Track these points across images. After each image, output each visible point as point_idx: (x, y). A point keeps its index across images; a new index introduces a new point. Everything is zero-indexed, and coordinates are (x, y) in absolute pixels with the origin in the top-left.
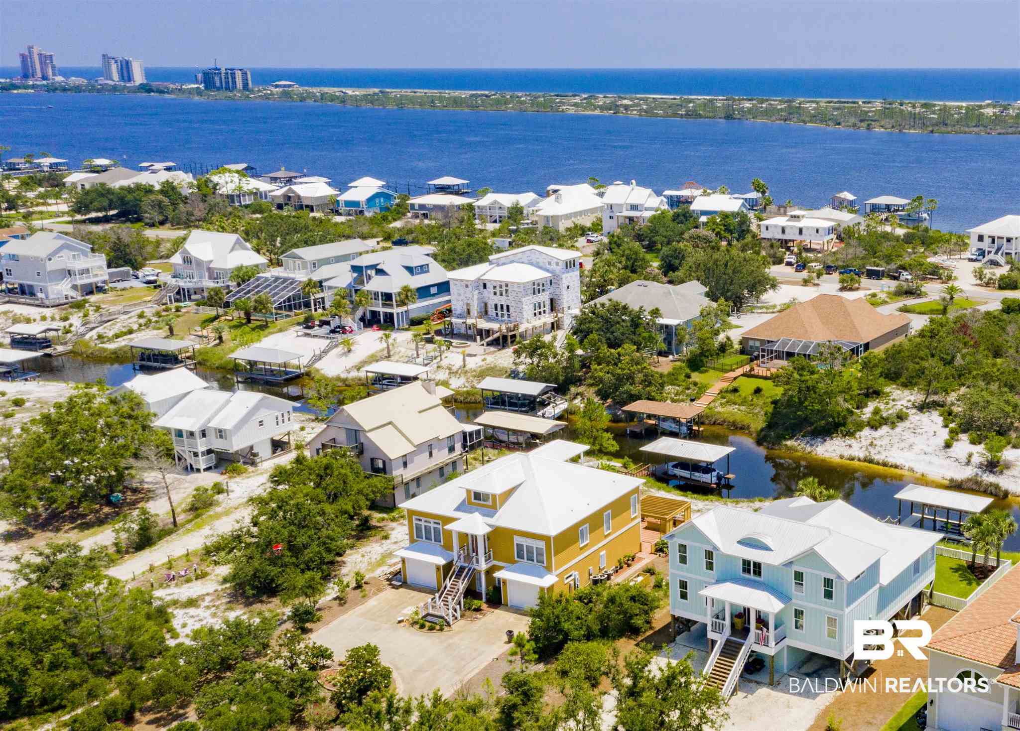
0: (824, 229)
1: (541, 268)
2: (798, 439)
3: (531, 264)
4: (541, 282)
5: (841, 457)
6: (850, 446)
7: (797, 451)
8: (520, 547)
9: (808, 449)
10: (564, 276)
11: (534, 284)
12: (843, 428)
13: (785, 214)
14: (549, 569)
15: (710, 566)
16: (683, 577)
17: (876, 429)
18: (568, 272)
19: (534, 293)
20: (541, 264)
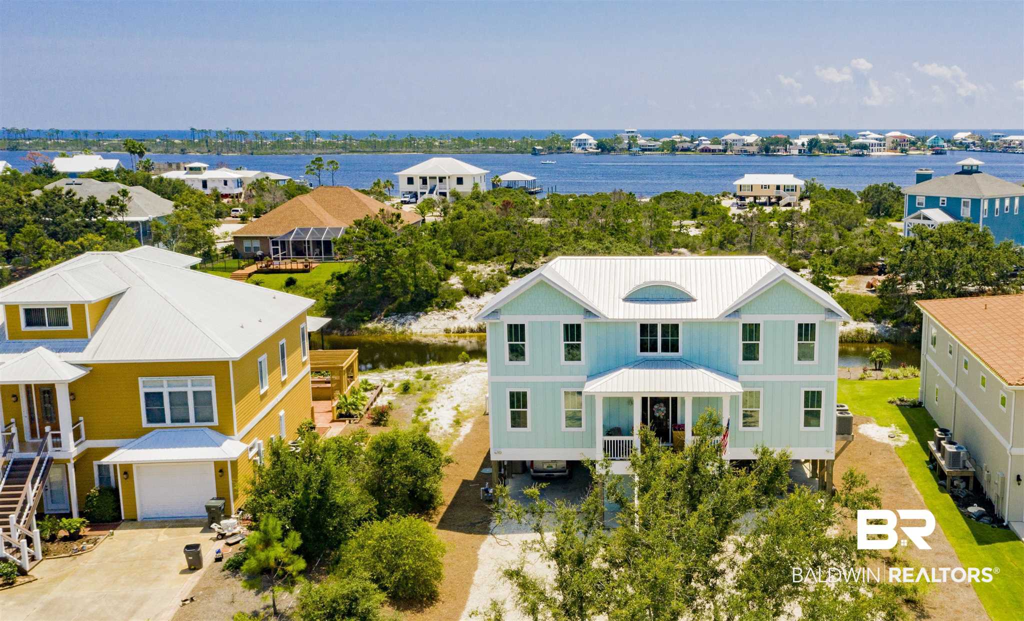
0: (233, 180)
2: (380, 320)
5: (447, 331)
6: (454, 318)
7: (384, 333)
8: (154, 398)
9: (399, 329)
12: (437, 300)
13: (178, 168)
14: (225, 430)
15: (574, 353)
16: (516, 384)
17: (478, 297)
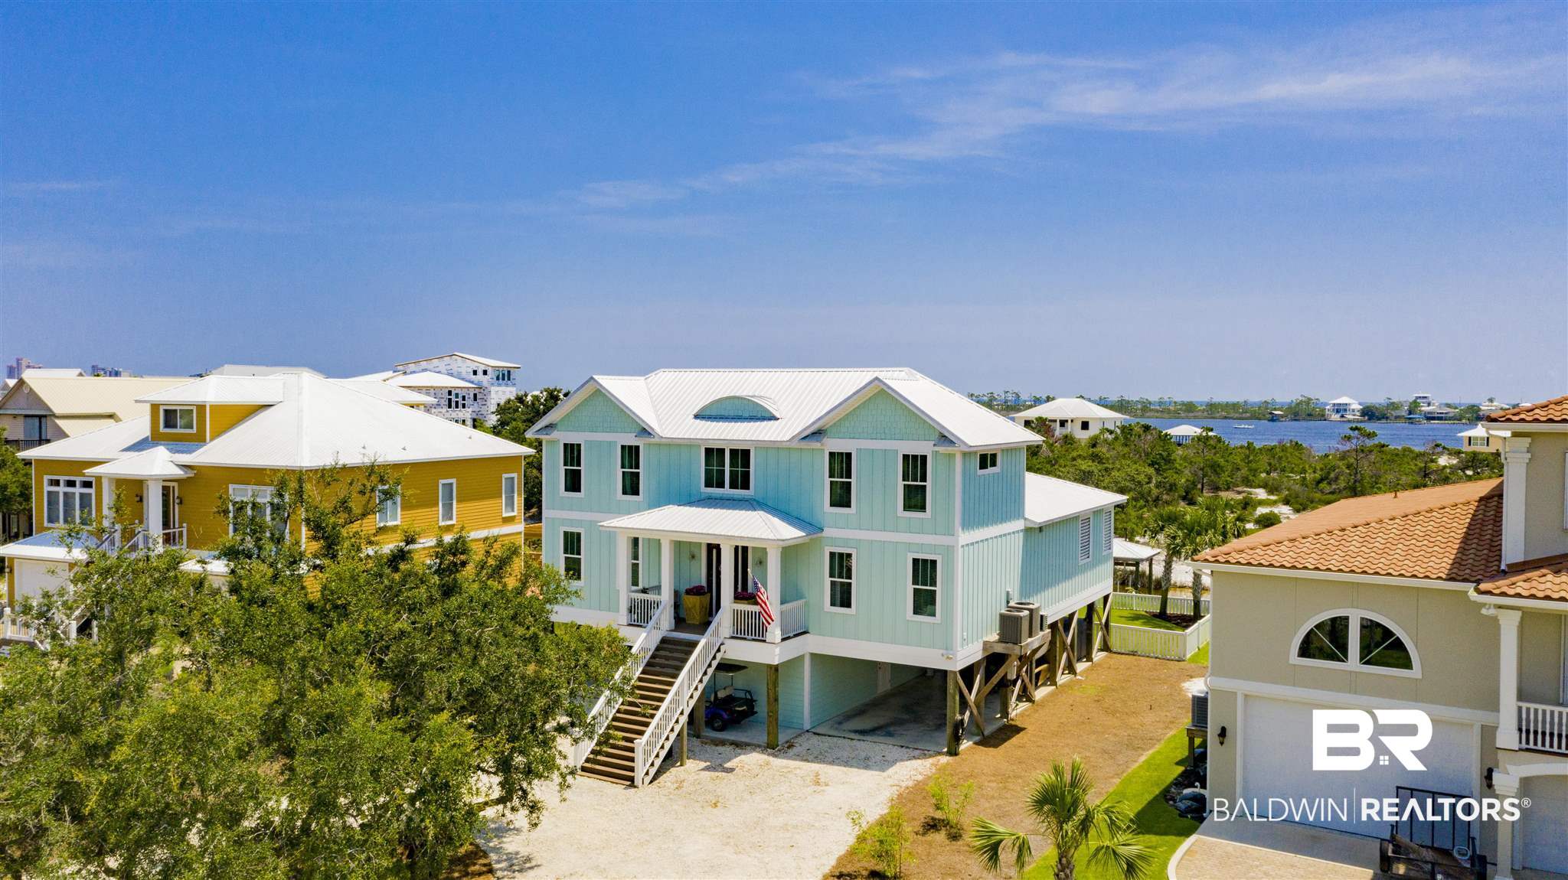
1: (463, 379)
3: (451, 375)
4: (461, 393)
10: (493, 389)
11: (450, 393)
15: (632, 486)
16: (571, 523)
18: (499, 385)
19: (450, 407)
20: (464, 375)
